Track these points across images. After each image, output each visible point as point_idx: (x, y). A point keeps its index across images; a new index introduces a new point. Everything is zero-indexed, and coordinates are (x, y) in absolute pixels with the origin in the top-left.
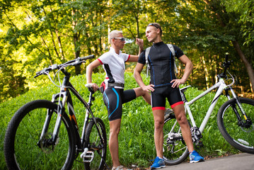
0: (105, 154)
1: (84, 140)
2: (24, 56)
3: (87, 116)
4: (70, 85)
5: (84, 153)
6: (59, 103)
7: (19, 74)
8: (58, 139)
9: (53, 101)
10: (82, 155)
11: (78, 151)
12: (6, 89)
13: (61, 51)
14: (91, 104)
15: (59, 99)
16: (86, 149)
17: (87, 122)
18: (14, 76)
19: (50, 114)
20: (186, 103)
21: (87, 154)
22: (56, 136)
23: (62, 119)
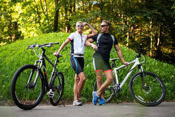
0: (62, 92)
1: (50, 85)
2: (20, 9)
3: (53, 71)
4: (45, 56)
5: (49, 92)
6: (38, 66)
7: (15, 20)
8: (36, 85)
9: (35, 64)
10: (49, 93)
11: (47, 90)
12: (6, 30)
13: (46, 8)
14: (56, 65)
15: (39, 63)
16: (51, 90)
17: (53, 75)
18: (12, 21)
19: (33, 72)
20: (115, 69)
21: (51, 93)
22: (35, 84)
23: (39, 74)
